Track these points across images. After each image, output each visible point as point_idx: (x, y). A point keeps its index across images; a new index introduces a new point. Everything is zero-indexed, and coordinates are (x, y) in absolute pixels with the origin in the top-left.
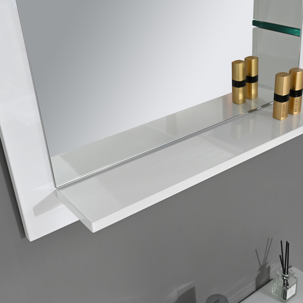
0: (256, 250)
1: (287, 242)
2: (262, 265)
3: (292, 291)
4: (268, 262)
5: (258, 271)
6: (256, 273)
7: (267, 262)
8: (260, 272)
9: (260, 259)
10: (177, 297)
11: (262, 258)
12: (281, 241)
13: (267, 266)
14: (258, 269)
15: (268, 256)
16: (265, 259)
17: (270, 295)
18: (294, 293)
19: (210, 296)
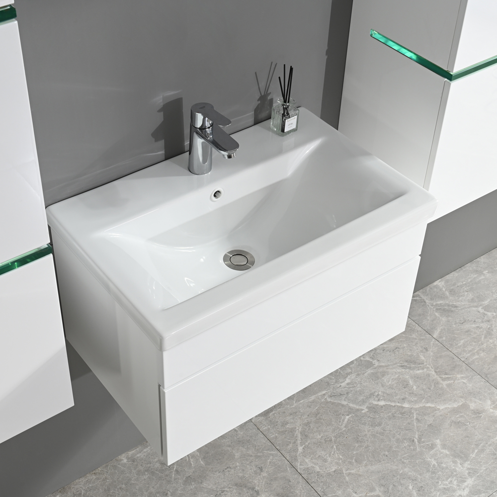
0: (256, 73)
1: (291, 67)
2: (263, 94)
3: (292, 124)
4: (270, 93)
5: (258, 100)
6: (255, 103)
7: (268, 92)
8: (259, 102)
9: (260, 86)
10: (162, 104)
11: (263, 85)
12: (284, 65)
13: (269, 98)
14: (258, 97)
15: (271, 85)
16: (267, 88)
17: (269, 129)
18: (294, 126)
19: (196, 104)
